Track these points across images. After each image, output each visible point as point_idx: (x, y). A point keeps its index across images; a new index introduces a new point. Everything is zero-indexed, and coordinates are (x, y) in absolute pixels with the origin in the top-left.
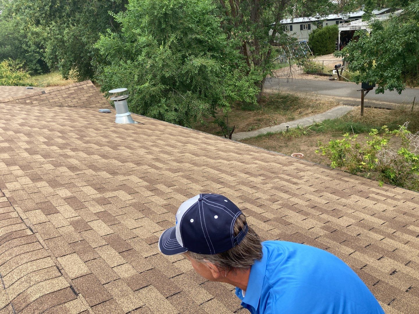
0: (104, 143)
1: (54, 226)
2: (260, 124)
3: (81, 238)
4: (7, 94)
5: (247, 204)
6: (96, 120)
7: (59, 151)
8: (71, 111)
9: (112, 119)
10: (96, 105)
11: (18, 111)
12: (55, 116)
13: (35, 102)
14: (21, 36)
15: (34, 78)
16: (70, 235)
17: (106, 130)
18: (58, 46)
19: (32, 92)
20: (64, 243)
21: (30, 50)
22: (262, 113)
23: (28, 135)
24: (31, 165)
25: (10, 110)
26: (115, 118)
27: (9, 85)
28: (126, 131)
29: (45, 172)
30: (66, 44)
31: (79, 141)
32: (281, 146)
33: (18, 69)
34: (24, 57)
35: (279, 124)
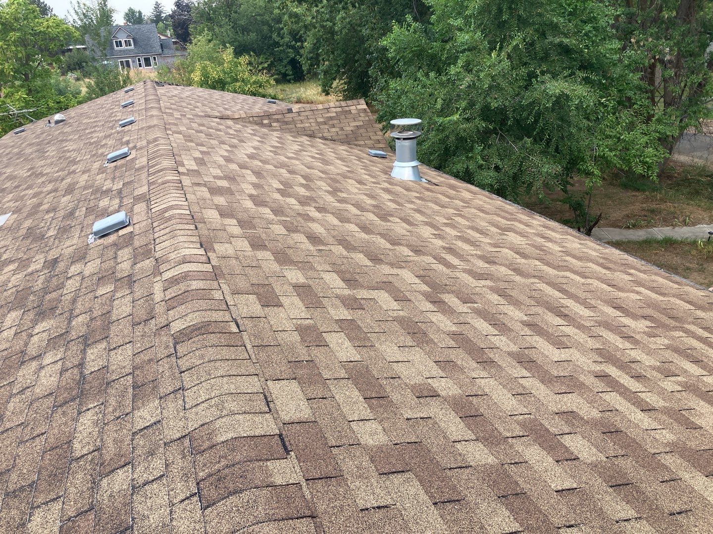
0: (368, 207)
1: (271, 326)
2: (652, 218)
3: (309, 356)
4: (238, 107)
5: (610, 366)
6: (362, 167)
7: (298, 207)
8: (325, 147)
9: (387, 169)
10: (366, 142)
11: (249, 135)
12: (301, 151)
13: (274, 124)
14: (273, 20)
15: (280, 87)
16: (292, 348)
17: (375, 185)
18: (323, 40)
19: (274, 108)
20: (281, 359)
21: (281, 42)
22: (661, 200)
23: (258, 174)
24: (254, 221)
25: (240, 131)
26: (391, 168)
27: (244, 93)
28: (405, 192)
29: (272, 236)
30: (336, 37)
31: (330, 197)
32: (688, 268)
33: (260, 71)
34: (272, 54)
35: (694, 224)
